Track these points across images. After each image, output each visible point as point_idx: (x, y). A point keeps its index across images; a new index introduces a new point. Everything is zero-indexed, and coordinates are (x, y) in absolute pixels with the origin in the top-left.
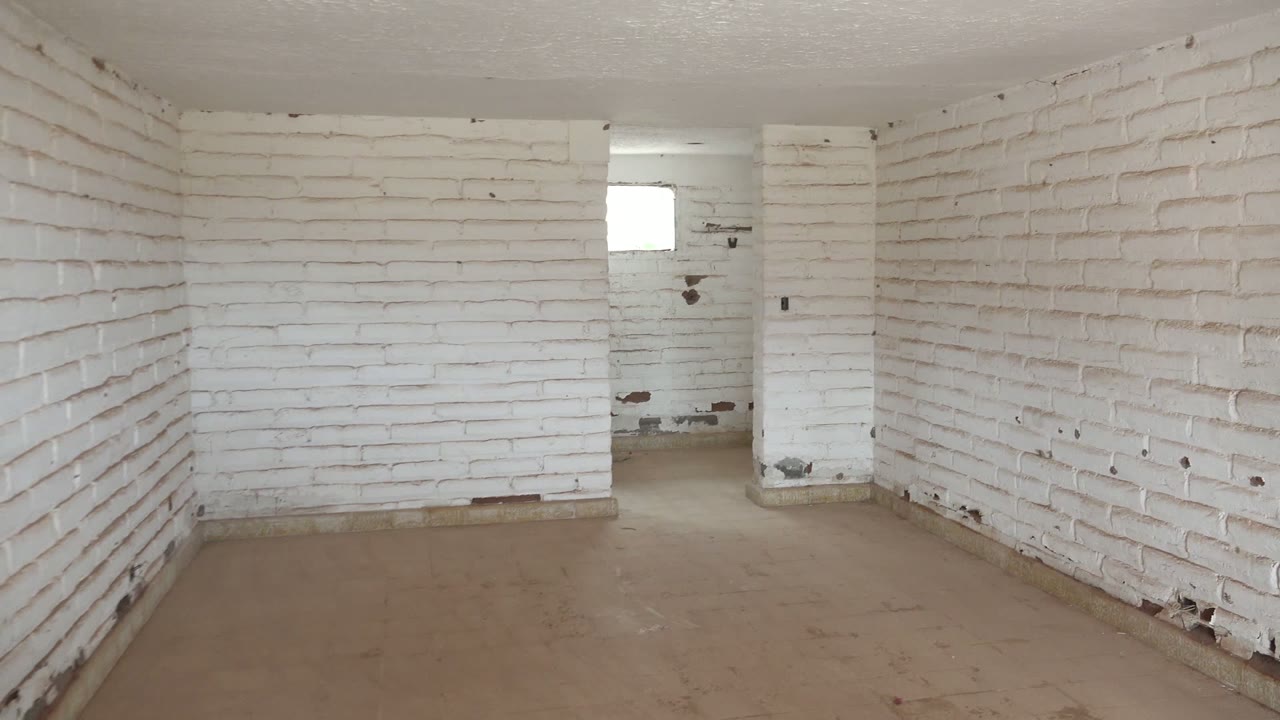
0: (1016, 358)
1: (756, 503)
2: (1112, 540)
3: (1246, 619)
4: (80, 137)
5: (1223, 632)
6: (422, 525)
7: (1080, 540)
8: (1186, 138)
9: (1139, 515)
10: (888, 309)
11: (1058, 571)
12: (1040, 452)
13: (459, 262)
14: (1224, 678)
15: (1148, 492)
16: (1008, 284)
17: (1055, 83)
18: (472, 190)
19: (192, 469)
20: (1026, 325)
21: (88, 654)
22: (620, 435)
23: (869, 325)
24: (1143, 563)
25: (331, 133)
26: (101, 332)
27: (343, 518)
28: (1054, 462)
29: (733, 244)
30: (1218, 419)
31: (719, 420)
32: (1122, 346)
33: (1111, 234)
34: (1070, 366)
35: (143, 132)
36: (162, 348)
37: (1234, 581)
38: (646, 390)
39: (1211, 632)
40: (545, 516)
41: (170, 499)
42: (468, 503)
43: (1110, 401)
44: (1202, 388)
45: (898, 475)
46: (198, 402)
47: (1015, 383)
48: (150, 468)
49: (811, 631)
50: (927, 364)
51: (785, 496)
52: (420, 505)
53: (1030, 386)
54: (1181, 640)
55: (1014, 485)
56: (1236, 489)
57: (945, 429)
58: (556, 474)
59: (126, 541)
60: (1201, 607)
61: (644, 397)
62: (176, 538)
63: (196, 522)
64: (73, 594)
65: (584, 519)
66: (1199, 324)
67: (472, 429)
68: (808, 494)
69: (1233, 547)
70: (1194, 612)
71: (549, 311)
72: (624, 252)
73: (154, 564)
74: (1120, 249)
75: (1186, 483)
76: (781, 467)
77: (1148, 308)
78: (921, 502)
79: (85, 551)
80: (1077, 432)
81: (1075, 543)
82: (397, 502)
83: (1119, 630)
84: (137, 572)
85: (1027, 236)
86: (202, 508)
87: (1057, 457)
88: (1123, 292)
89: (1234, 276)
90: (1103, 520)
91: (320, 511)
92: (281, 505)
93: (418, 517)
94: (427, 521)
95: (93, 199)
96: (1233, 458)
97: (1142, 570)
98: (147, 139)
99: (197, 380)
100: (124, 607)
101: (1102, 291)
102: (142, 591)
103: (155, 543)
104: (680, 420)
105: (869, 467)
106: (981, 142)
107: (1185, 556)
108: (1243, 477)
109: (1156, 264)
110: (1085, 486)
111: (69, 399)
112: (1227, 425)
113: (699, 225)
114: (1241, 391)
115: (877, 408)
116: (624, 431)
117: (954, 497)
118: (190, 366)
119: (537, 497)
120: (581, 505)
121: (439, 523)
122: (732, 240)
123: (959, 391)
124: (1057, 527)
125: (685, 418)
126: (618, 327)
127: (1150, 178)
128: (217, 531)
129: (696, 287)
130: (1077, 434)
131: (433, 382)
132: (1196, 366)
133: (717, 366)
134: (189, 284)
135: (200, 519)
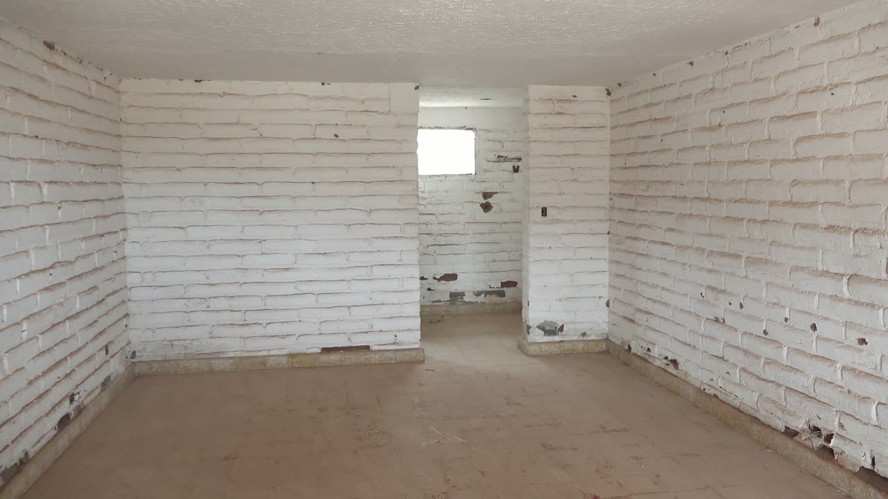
0: (700, 250)
1: (524, 353)
2: (764, 382)
3: (855, 443)
4: (30, 95)
5: (839, 451)
6: (287, 366)
7: (743, 382)
8: (814, 91)
9: (783, 365)
10: (619, 216)
11: (728, 404)
12: (717, 318)
13: (313, 183)
14: (839, 485)
15: (788, 348)
16: (696, 198)
17: (727, 53)
18: (321, 132)
19: (126, 326)
20: (708, 226)
21: (31, 455)
22: (436, 304)
23: (605, 227)
24: (785, 400)
25: (224, 93)
26: (48, 232)
27: (231, 361)
28: (726, 326)
29: (516, 170)
30: (836, 296)
31: (507, 294)
32: (772, 242)
33: (764, 161)
34: (738, 257)
35: (88, 94)
36: (102, 242)
37: (847, 414)
38: (454, 272)
39: (831, 451)
40: (373, 361)
41: (106, 348)
42: (319, 351)
43: (764, 282)
44: (825, 273)
45: (624, 334)
46: (132, 279)
47: (701, 269)
48: (90, 325)
49: (543, 446)
50: (643, 255)
51: (544, 347)
52: (285, 352)
53: (710, 271)
54: (810, 456)
55: (701, 343)
56: (848, 347)
57: (655, 301)
58: (381, 331)
59: (67, 376)
60: (824, 433)
61: (452, 277)
62: (112, 374)
63: (130, 363)
64: (20, 412)
65: (401, 363)
66: (823, 226)
67: (322, 299)
68: (560, 346)
69: (846, 389)
70: (820, 436)
71: (377, 217)
72: (438, 176)
73: (93, 391)
74: (770, 172)
75: (814, 342)
76: (541, 327)
77: (789, 214)
78: (639, 354)
79: (30, 383)
80: (741, 304)
81: (740, 385)
82: (269, 350)
83: (768, 448)
84: (76, 397)
85: (709, 163)
86: (134, 353)
87: (728, 322)
88: (773, 203)
89: (847, 191)
90: (758, 367)
91: (216, 356)
92: (188, 351)
93: (284, 361)
94: (290, 363)
95: (43, 139)
96: (846, 324)
97: (785, 405)
98: (91, 98)
99: (132, 264)
100: (64, 421)
101: (758, 202)
102: (80, 411)
103: (93, 377)
104: (478, 294)
105: (605, 328)
106: (678, 96)
107: (814, 395)
108: (852, 339)
109: (794, 183)
110: (746, 343)
111: (19, 277)
112: (841, 300)
113: (492, 156)
114: (852, 275)
115: (610, 286)
116: (440, 301)
117: (662, 349)
118: (126, 255)
119: (367, 347)
120: (399, 354)
121: (298, 365)
122: (516, 167)
123: (664, 274)
124: (728, 373)
125: (482, 292)
126: (434, 228)
127: (790, 121)
128: (143, 369)
129: (490, 200)
130: (741, 306)
131: (295, 266)
132: (821, 256)
133: (505, 256)
134: (126, 198)
135: (133, 360)
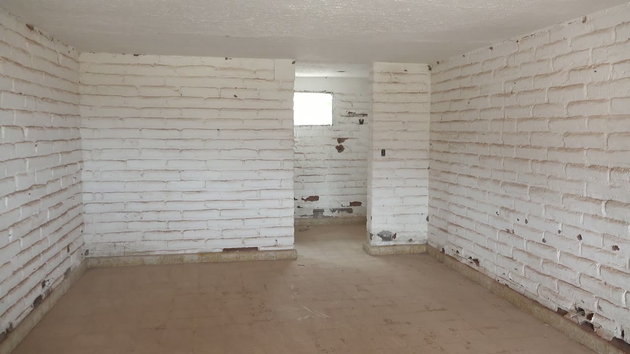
0: (496, 181)
1: (368, 253)
2: (543, 276)
3: (609, 320)
4: (16, 63)
5: (598, 326)
6: (197, 262)
7: (527, 276)
8: (582, 69)
9: (556, 264)
10: (436, 156)
11: (516, 291)
12: (508, 230)
13: (218, 130)
14: (597, 350)
15: (561, 252)
16: (494, 144)
17: (517, 41)
18: (224, 93)
19: (82, 232)
20: (502, 165)
21: (14, 326)
22: (303, 217)
23: (426, 164)
24: (558, 289)
25: (155, 64)
26: (28, 162)
27: (158, 257)
28: (515, 236)
29: (361, 122)
30: (596, 215)
31: (354, 211)
32: (549, 177)
33: (544, 119)
34: (525, 186)
35: (57, 63)
36: (66, 171)
37: (604, 300)
38: (317, 195)
39: (592, 326)
40: (260, 258)
41: (68, 247)
42: (221, 251)
43: (543, 205)
44: (588, 199)
45: (439, 240)
46: (86, 198)
47: (497, 195)
48: (57, 231)
49: (386, 320)
50: (454, 184)
51: (382, 250)
52: (196, 251)
53: (504, 196)
54: (576, 329)
55: (495, 247)
56: (605, 251)
57: (462, 217)
58: (266, 237)
59: (40, 268)
60: (587, 313)
61: (316, 198)
62: (71, 266)
63: (84, 258)
64: (7, 295)
65: (279, 260)
66: (588, 165)
67: (223, 213)
68: (394, 249)
69: (603, 282)
70: (583, 315)
71: (264, 155)
72: (307, 126)
73: (58, 279)
74: (549, 126)
75: (580, 248)
76: (380, 235)
77: (562, 157)
78: (450, 254)
79: (14, 273)
80: (526, 220)
81: (525, 277)
82: (185, 250)
83: (545, 323)
84: (47, 284)
85: (503, 120)
86: (87, 251)
87: (516, 233)
88: (550, 149)
89: (605, 140)
90: (538, 266)
91: (147, 254)
92: (127, 250)
93: (196, 258)
94: (200, 259)
95: (25, 95)
96: (604, 235)
97: (558, 292)
98: (59, 66)
99: (86, 187)
100: (38, 301)
101: (540, 148)
102: (49, 293)
103: (58, 269)
104: (333, 211)
105: (425, 236)
106: (481, 71)
107: (579, 286)
108: (608, 246)
109: (566, 135)
110: (530, 248)
111: (7, 196)
112: (601, 218)
113: (345, 113)
114: (608, 201)
115: (430, 206)
116: (306, 216)
117: (467, 251)
118: (82, 180)
119: (256, 249)
120: (278, 253)
121: (207, 261)
122: (361, 121)
123: (469, 198)
124: (516, 269)
125: (336, 209)
126: (302, 163)
127: (564, 90)
128: (94, 263)
129: (343, 144)
130: (526, 222)
131: (205, 189)
132: (585, 187)
133: (353, 184)
134: (82, 139)
135: (86, 256)
